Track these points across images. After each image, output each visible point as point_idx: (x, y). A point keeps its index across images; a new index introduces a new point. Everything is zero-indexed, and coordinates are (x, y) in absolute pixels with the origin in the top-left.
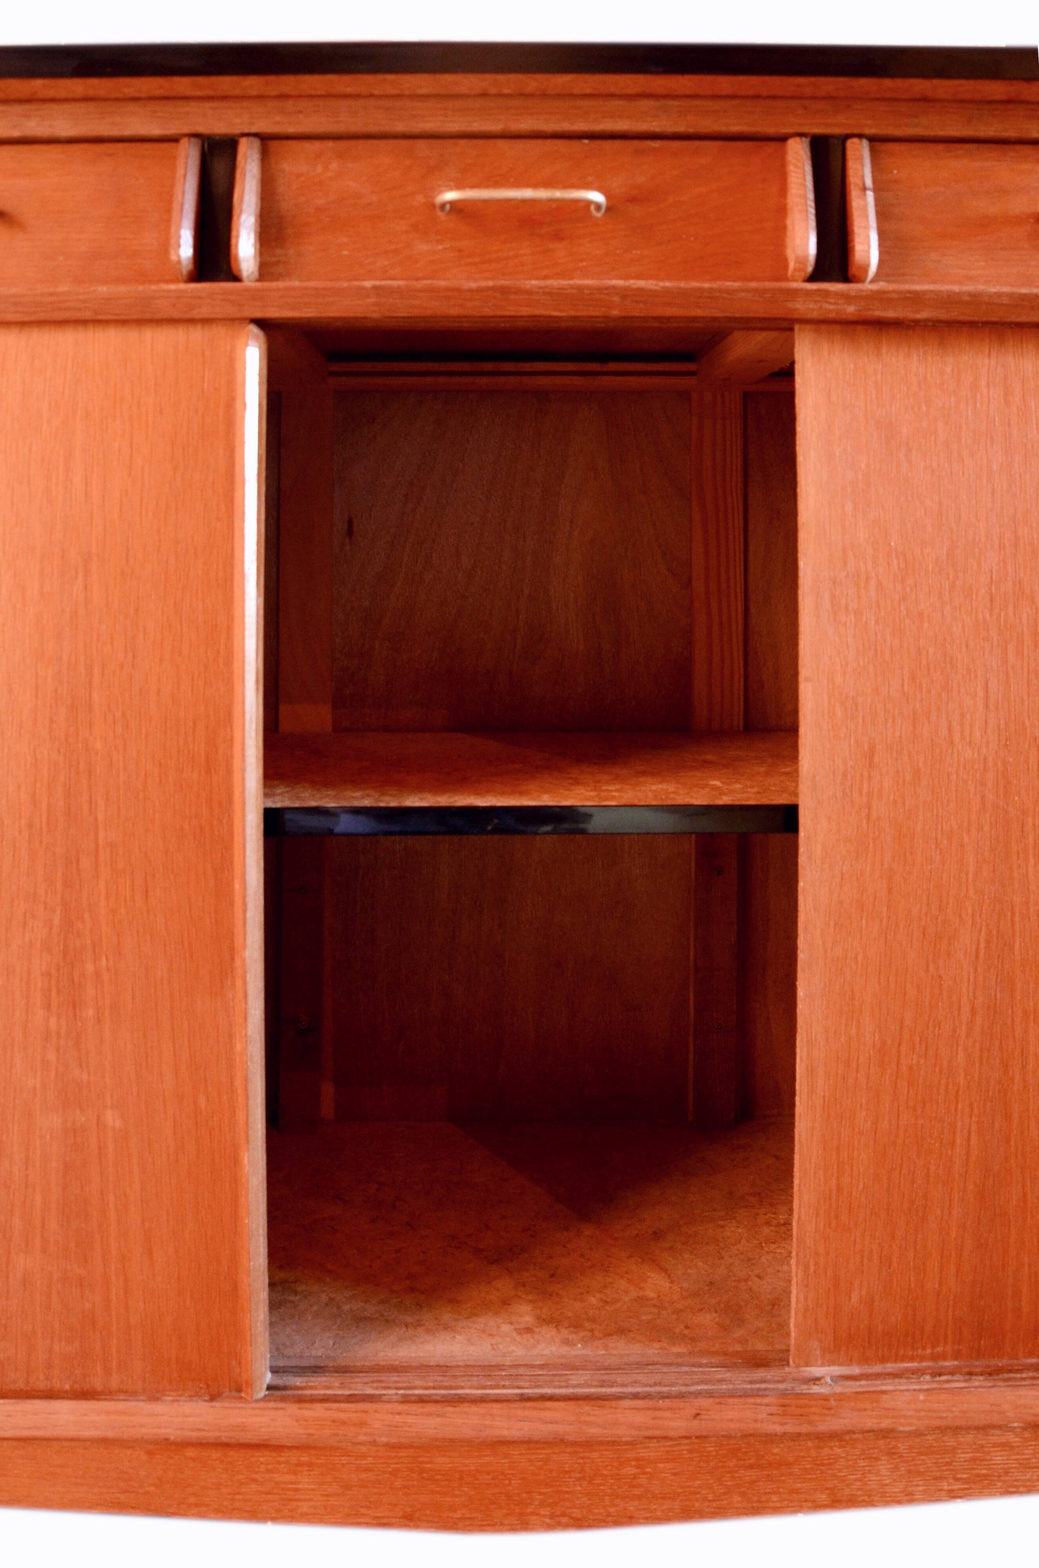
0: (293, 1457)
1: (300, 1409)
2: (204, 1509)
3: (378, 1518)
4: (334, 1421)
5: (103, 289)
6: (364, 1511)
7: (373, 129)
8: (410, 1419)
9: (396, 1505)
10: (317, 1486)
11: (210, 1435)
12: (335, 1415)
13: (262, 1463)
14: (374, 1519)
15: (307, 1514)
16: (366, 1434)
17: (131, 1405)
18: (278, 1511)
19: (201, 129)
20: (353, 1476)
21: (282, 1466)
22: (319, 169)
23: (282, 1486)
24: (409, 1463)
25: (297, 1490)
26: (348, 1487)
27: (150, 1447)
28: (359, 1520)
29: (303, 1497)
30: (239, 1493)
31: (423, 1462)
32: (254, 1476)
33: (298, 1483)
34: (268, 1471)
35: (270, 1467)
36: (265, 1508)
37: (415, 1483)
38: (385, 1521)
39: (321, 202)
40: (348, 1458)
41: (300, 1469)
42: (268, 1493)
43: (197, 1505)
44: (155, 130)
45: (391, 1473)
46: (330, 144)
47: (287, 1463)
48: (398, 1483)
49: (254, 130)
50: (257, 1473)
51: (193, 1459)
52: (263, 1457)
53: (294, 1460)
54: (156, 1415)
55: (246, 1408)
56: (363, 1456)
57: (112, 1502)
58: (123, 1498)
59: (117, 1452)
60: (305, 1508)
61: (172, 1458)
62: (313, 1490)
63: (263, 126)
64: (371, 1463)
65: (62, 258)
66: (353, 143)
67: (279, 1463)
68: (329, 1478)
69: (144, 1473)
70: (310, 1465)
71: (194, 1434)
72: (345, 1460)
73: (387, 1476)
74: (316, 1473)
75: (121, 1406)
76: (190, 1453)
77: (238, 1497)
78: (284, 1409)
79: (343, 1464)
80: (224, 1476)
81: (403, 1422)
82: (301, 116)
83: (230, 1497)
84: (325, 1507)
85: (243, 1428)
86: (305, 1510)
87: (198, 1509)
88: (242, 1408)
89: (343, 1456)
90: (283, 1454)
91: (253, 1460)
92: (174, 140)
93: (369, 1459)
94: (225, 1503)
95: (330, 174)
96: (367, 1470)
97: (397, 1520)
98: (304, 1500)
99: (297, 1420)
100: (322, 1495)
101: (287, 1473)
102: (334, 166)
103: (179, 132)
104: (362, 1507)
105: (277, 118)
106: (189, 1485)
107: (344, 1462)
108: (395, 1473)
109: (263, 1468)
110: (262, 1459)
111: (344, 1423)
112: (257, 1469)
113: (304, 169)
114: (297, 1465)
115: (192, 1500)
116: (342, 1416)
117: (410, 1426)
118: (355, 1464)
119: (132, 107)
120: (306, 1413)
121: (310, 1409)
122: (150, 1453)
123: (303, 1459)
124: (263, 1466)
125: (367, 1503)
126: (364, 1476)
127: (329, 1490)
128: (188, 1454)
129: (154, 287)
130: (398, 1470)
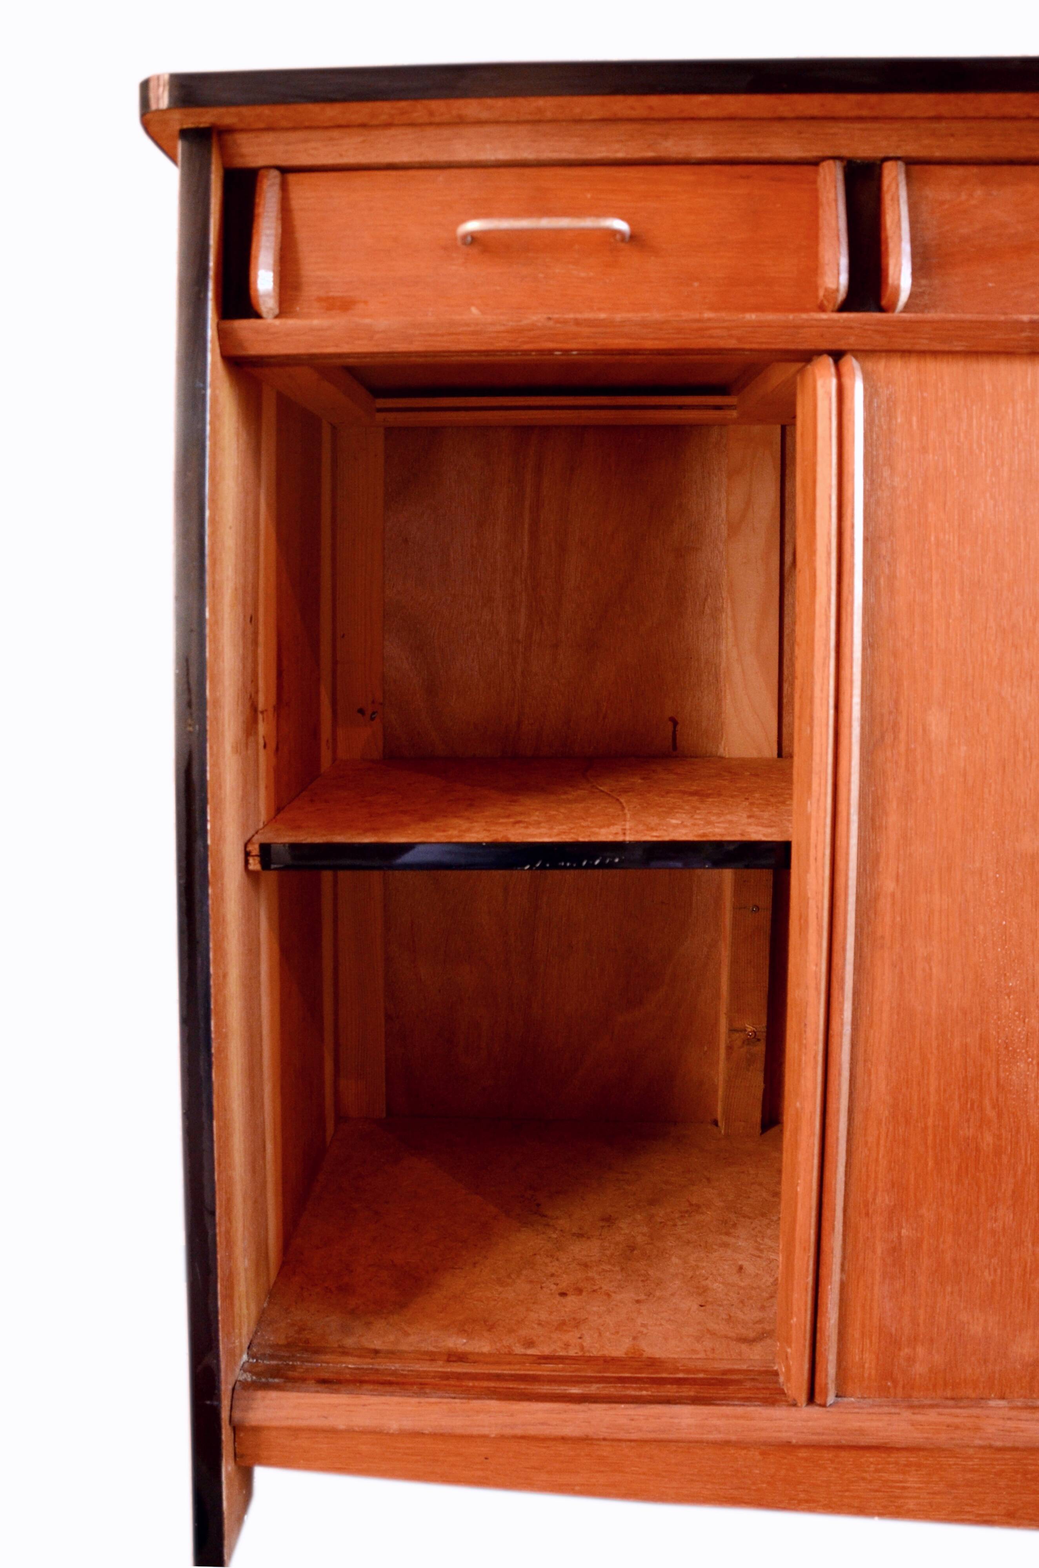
0: (902, 1457)
1: (914, 1414)
2: (815, 1505)
3: (982, 1515)
4: (948, 1426)
5: (752, 317)
6: (968, 1509)
7: (1023, 153)
8: (1023, 1425)
9: (999, 1504)
10: (924, 1485)
11: (832, 1439)
12: (949, 1420)
13: (872, 1463)
14: (976, 1517)
15: (913, 1511)
16: (981, 1438)
17: (751, 1409)
18: (885, 1507)
19: (845, 152)
20: (960, 1475)
21: (891, 1466)
22: (964, 197)
23: (890, 1484)
24: (1014, 1465)
25: (904, 1488)
26: (954, 1486)
27: (763, 1448)
28: (964, 1517)
29: (911, 1495)
30: (847, 1491)
31: (1026, 1465)
32: (864, 1475)
33: (906, 1482)
34: (877, 1471)
35: (880, 1466)
36: (872, 1504)
37: (1018, 1483)
38: (988, 1518)
39: (964, 231)
40: (955, 1459)
41: (907, 1469)
42: (877, 1491)
43: (807, 1501)
44: (795, 152)
45: (996, 1474)
46: (975, 170)
47: (896, 1463)
48: (1002, 1483)
49: (899, 153)
50: (866, 1472)
51: (806, 1459)
52: (871, 1458)
53: (903, 1461)
54: (776, 1420)
55: (862, 1413)
56: (970, 1458)
57: (726, 1498)
58: (735, 1493)
59: (733, 1451)
60: (911, 1505)
61: (785, 1458)
62: (919, 1488)
63: (911, 149)
64: (977, 1465)
65: (696, 284)
66: (998, 169)
67: (889, 1463)
68: (935, 1478)
69: (758, 1472)
70: (919, 1466)
71: (815, 1437)
72: (952, 1461)
73: (992, 1476)
74: (924, 1473)
75: (740, 1410)
76: (803, 1453)
77: (847, 1494)
78: (899, 1414)
79: (950, 1465)
80: (834, 1475)
81: (1016, 1427)
82: (952, 140)
83: (840, 1493)
84: (931, 1504)
85: (861, 1432)
86: (911, 1506)
87: (807, 1504)
88: (858, 1413)
89: (951, 1457)
90: (892, 1455)
91: (862, 1460)
92: (815, 163)
93: (976, 1460)
94: (834, 1500)
95: (973, 202)
96: (973, 1470)
97: (1000, 1517)
98: (911, 1498)
99: (913, 1425)
100: (928, 1493)
101: (896, 1473)
102: (979, 193)
103: (820, 154)
104: (967, 1505)
105: (926, 142)
106: (800, 1483)
107: (951, 1463)
108: (999, 1474)
109: (872, 1468)
110: (871, 1460)
111: (957, 1427)
112: (867, 1469)
113: (947, 196)
114: (905, 1465)
115: (802, 1496)
116: (957, 1421)
117: (1022, 1431)
118: (961, 1465)
119: (778, 127)
120: (919, 1418)
121: (924, 1414)
122: (763, 1453)
123: (912, 1459)
124: (872, 1466)
125: (971, 1502)
126: (969, 1476)
127: (936, 1488)
128: (800, 1455)
129: (804, 316)
130: (1003, 1471)
